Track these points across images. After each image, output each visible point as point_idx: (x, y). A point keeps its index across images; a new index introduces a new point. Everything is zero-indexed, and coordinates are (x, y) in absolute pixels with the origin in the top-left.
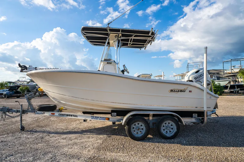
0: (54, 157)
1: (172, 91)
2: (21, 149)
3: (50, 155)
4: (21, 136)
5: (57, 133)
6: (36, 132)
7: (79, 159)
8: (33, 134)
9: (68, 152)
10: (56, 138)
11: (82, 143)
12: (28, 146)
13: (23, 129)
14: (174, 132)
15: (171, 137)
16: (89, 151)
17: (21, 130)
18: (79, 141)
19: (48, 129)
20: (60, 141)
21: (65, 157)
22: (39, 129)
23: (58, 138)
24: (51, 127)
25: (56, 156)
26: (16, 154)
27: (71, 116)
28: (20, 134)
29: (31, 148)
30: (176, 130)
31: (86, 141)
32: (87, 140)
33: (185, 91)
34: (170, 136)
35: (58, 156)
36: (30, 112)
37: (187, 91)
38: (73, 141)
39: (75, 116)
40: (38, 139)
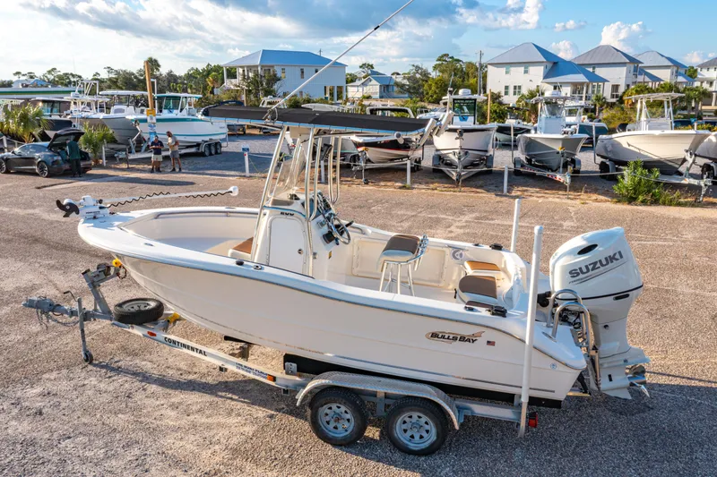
0: (143, 458)
1: (434, 335)
2: (85, 424)
3: (136, 451)
4: (86, 383)
5: (163, 382)
6: (118, 370)
7: (186, 471)
8: (111, 380)
9: (171, 449)
10: (158, 403)
11: (209, 427)
12: (98, 416)
13: (89, 358)
14: (429, 442)
15: (419, 451)
16: (214, 453)
17: (86, 361)
18: (204, 420)
19: (146, 366)
20: (163, 412)
21: (162, 461)
22: (126, 362)
23: (162, 402)
24: (154, 357)
25: (146, 454)
26: (76, 436)
27: (193, 349)
28: (83, 375)
29: (103, 424)
30: (435, 438)
31: (219, 424)
32: (222, 420)
33: (473, 341)
34: (417, 449)
35: (150, 455)
36: (99, 317)
37: (482, 341)
38: (192, 417)
39: (201, 352)
40: (119, 398)
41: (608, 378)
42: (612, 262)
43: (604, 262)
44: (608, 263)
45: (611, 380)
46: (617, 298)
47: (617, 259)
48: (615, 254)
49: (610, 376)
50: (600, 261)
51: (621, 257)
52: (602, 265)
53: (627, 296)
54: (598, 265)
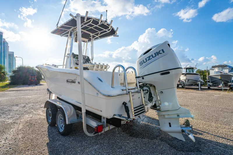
37: (77, 82)
41: (169, 125)
42: (158, 55)
43: (154, 56)
44: (156, 56)
45: (170, 126)
46: (162, 74)
47: (161, 53)
48: (160, 51)
49: (170, 124)
50: (152, 55)
51: (164, 52)
52: (153, 57)
53: (169, 73)
54: (151, 57)
